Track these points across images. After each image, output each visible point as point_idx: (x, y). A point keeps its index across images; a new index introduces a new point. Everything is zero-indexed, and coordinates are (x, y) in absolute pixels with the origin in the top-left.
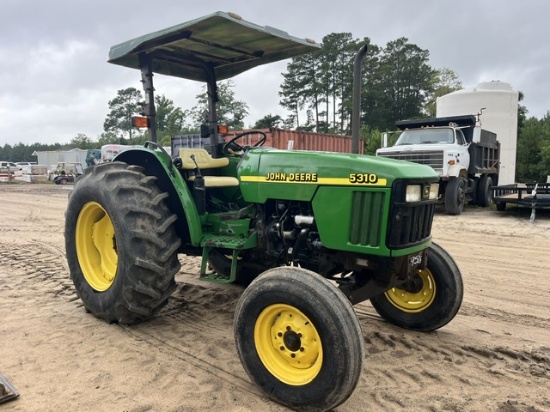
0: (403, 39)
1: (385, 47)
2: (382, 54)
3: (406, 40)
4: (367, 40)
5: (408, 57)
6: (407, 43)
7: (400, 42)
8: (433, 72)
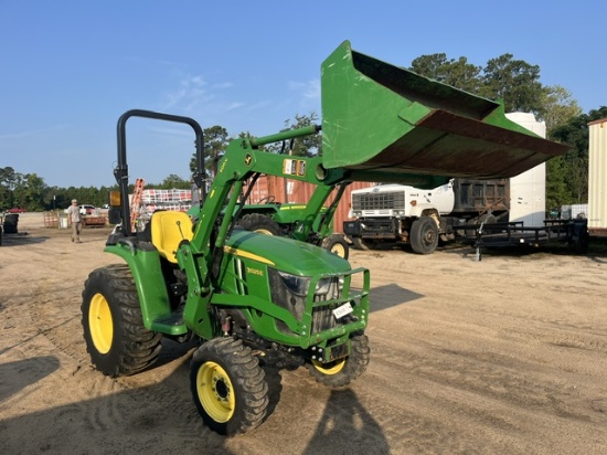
0: (507, 55)
1: (485, 66)
2: (482, 74)
3: (511, 56)
4: (463, 60)
5: (514, 75)
6: (512, 59)
7: (503, 59)
8: (544, 90)
